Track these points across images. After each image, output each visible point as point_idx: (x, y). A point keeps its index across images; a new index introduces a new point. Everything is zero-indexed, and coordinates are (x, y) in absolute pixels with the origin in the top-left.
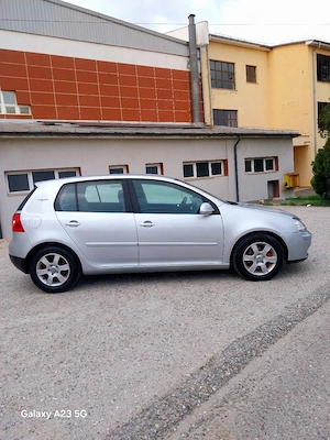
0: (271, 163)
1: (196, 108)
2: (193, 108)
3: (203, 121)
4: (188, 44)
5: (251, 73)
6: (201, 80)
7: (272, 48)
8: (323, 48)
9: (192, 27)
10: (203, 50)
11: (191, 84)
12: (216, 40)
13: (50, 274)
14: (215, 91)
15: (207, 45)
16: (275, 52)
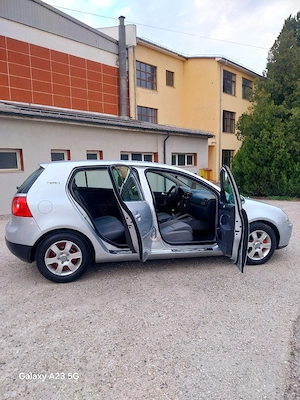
0: (191, 159)
1: (124, 102)
2: (120, 102)
3: (129, 115)
4: (117, 43)
5: (170, 78)
6: (128, 78)
7: (187, 59)
8: (228, 66)
9: (122, 28)
10: (131, 50)
11: (119, 80)
12: (143, 44)
13: (59, 262)
14: (139, 89)
15: (134, 47)
16: (190, 63)
